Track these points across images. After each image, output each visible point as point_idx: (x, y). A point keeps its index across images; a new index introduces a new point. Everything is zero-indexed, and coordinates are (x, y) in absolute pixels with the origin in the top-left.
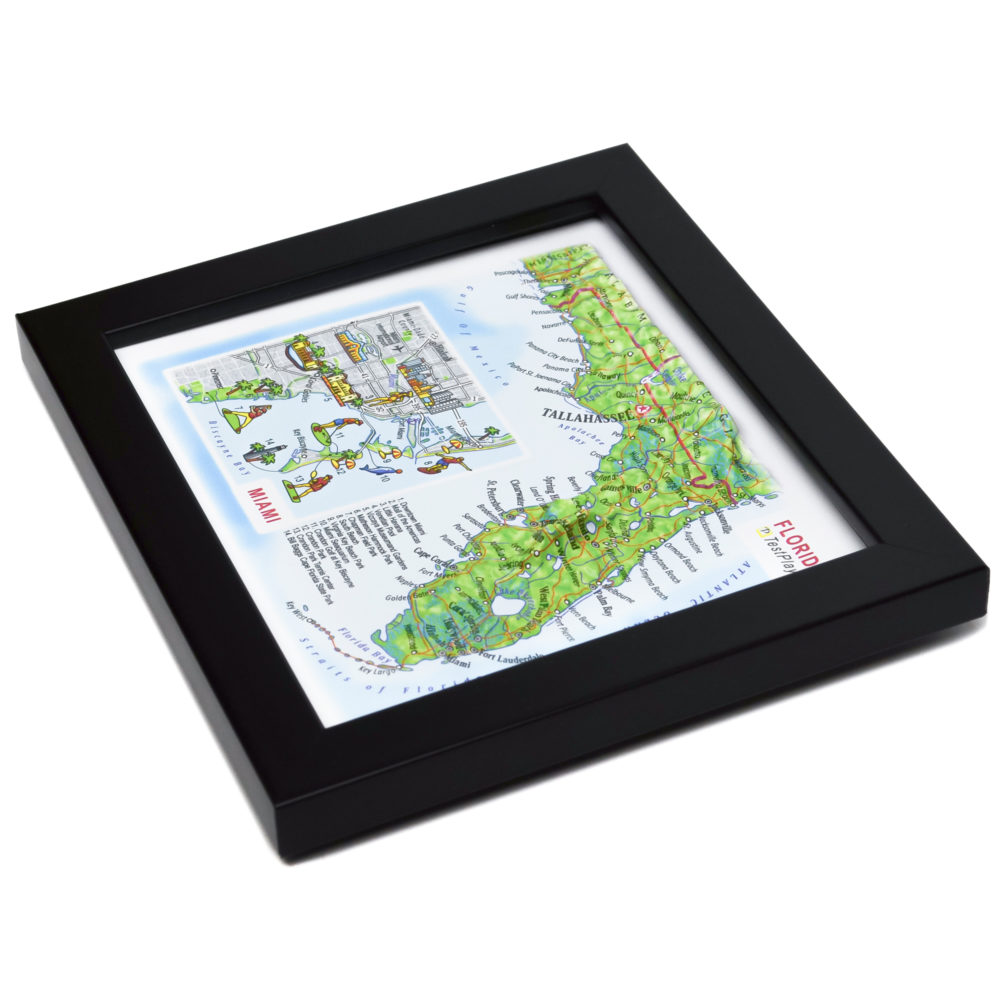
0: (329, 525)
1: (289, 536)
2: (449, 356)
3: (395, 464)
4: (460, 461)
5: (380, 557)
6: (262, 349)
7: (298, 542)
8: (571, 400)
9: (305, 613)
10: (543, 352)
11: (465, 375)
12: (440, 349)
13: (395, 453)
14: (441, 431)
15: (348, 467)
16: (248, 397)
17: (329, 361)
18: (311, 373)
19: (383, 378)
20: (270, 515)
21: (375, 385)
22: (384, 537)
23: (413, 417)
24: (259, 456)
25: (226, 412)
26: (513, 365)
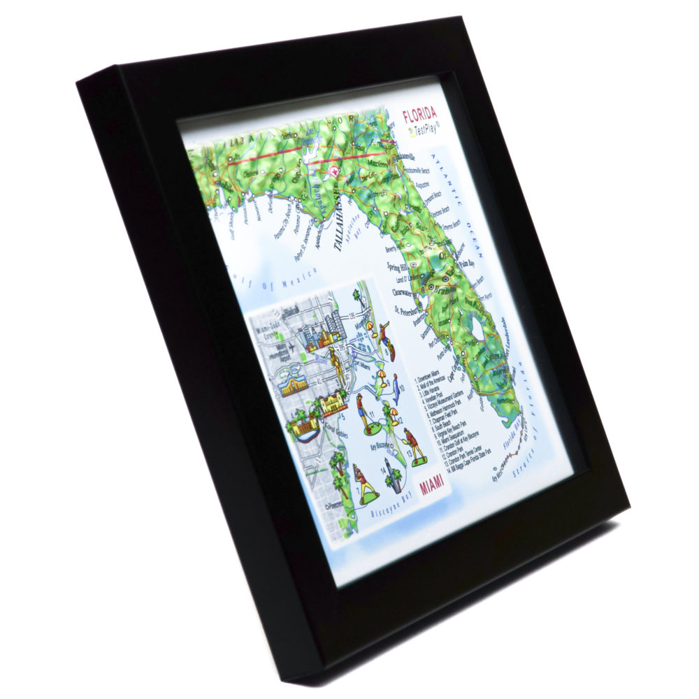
0: (440, 439)
1: (451, 470)
2: (294, 308)
3: (390, 378)
4: (383, 328)
5: (457, 407)
6: (303, 462)
7: (454, 465)
8: (326, 224)
9: (498, 471)
10: (282, 229)
11: (309, 300)
12: (288, 313)
13: (381, 375)
14: (360, 335)
15: (397, 415)
16: (348, 482)
17: (309, 409)
18: (321, 426)
19: (320, 368)
20: (438, 482)
21: (327, 376)
22: (444, 401)
23: (350, 352)
24: (396, 481)
25: (363, 502)
26: (297, 258)
